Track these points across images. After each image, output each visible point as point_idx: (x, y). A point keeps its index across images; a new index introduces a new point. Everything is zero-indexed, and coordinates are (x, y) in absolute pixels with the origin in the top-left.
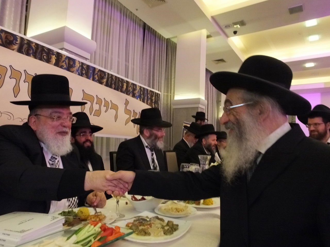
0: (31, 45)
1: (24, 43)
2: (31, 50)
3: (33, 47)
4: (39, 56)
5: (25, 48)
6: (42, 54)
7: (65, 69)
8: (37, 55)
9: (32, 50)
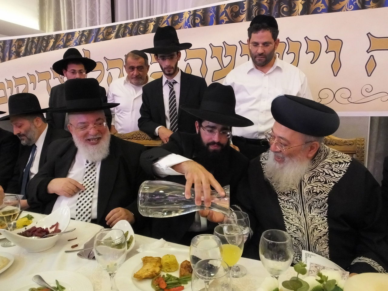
0: (261, 4)
1: (253, 6)
2: (263, 11)
3: (266, 4)
4: (277, 11)
5: (255, 12)
6: (280, 7)
7: (323, 11)
8: (273, 12)
9: (265, 10)
